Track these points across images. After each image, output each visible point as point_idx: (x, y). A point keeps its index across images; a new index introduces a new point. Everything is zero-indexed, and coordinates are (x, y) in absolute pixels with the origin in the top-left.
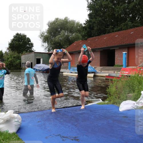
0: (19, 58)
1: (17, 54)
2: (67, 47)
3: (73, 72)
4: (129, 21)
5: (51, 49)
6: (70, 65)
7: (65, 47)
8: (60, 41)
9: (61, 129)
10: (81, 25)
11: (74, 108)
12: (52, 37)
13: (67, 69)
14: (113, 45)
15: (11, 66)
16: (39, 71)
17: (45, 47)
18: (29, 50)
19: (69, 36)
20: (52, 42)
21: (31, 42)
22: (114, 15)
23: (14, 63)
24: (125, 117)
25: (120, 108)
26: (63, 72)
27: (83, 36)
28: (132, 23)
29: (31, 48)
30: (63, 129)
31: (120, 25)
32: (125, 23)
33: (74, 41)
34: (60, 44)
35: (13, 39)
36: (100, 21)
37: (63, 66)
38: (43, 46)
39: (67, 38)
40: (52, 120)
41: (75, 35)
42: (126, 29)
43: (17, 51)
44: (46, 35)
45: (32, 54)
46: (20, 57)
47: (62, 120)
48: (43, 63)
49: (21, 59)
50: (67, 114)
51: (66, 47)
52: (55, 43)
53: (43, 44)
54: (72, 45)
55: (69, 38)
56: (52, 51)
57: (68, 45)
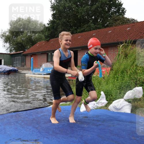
2: (30, 47)
3: (35, 73)
4: (91, 23)
5: (13, 50)
6: (33, 66)
8: (22, 42)
9: (22, 133)
10: (44, 25)
13: (29, 70)
14: (76, 46)
17: (7, 47)
19: (32, 37)
20: (14, 42)
22: (77, 16)
24: (86, 117)
25: (81, 109)
26: (25, 74)
27: (46, 37)
28: (94, 25)
30: (24, 132)
31: (83, 26)
32: (87, 24)
34: (22, 45)
36: (64, 22)
37: (25, 67)
39: (30, 38)
40: (13, 123)
41: (38, 35)
42: (88, 31)
47: (23, 124)
50: (29, 117)
51: (28, 47)
52: (17, 43)
53: (5, 45)
54: (34, 45)
55: (32, 39)
56: (14, 52)
57: (31, 45)
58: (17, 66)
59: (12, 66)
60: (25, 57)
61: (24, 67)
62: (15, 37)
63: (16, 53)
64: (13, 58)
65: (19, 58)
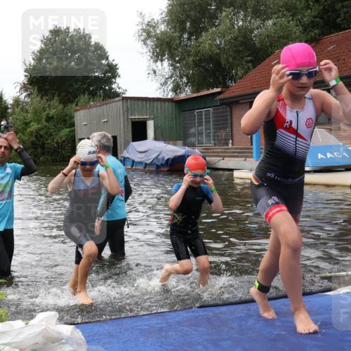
0: (65, 121)
1: (61, 106)
2: (246, 72)
5: (187, 84)
7: (236, 74)
8: (218, 51)
11: (283, 304)
12: (186, 36)
13: (247, 157)
15: (39, 150)
16: (141, 167)
17: (163, 76)
18: (101, 88)
19: (252, 32)
20: (189, 55)
21: (111, 59)
23: (49, 141)
26: (232, 170)
27: (307, 29)
29: (111, 83)
33: (270, 50)
34: (218, 64)
35: (42, 52)
37: (230, 146)
38: (155, 72)
39: (245, 37)
41: (274, 24)
43: (59, 95)
44: (162, 33)
45: (115, 106)
46: (72, 117)
48: (156, 139)
49: (73, 125)
51: (241, 72)
52: (200, 60)
53: (155, 68)
54: (263, 64)
55: (252, 39)
56: (187, 93)
57: (250, 64)
58: (200, 143)
59: (185, 145)
60: (228, 109)
61: (227, 144)
62: (189, 39)
63: (195, 95)
64: (187, 114)
65: (207, 114)
